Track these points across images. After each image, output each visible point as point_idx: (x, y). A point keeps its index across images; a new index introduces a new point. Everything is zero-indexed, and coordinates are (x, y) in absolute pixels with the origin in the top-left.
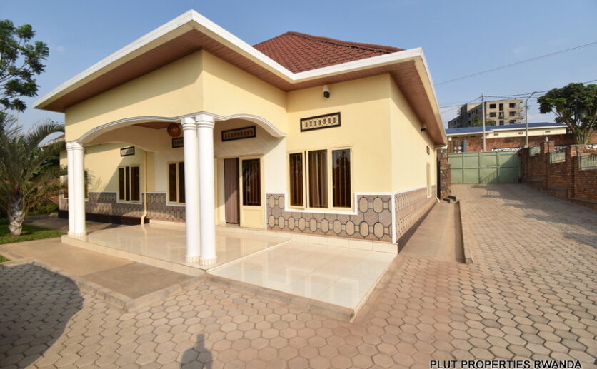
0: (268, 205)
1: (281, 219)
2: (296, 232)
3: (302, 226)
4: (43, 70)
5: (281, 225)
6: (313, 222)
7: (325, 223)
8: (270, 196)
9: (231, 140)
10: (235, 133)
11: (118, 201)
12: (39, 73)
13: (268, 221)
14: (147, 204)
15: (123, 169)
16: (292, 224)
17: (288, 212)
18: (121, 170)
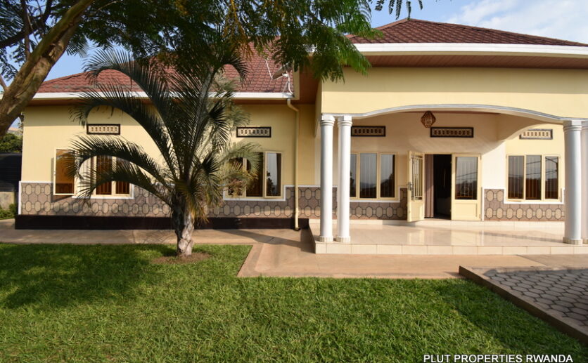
0: (486, 199)
1: (500, 211)
2: (514, 220)
3: (519, 215)
5: (500, 216)
6: (529, 211)
7: (539, 211)
8: (487, 191)
9: (442, 136)
10: (447, 131)
11: (226, 198)
13: (486, 213)
14: (299, 200)
16: (510, 214)
17: (507, 205)
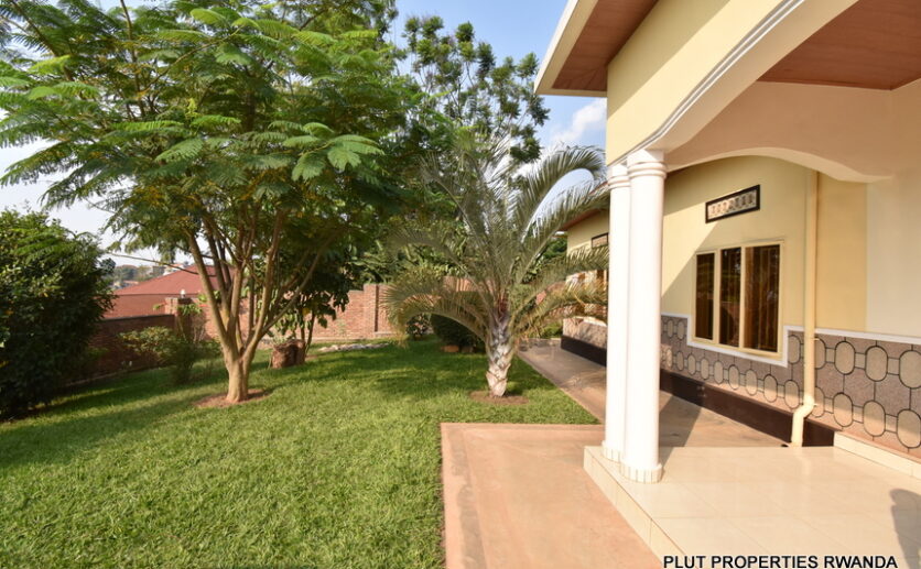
4: (546, 118)
11: (692, 341)
12: (542, 124)
15: (711, 257)
18: (704, 261)
